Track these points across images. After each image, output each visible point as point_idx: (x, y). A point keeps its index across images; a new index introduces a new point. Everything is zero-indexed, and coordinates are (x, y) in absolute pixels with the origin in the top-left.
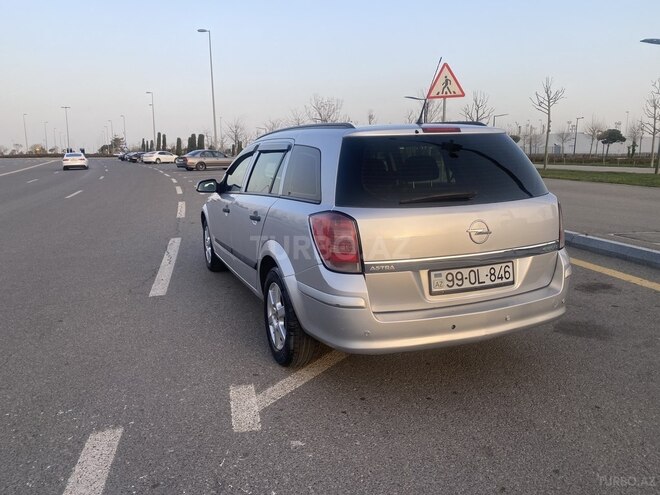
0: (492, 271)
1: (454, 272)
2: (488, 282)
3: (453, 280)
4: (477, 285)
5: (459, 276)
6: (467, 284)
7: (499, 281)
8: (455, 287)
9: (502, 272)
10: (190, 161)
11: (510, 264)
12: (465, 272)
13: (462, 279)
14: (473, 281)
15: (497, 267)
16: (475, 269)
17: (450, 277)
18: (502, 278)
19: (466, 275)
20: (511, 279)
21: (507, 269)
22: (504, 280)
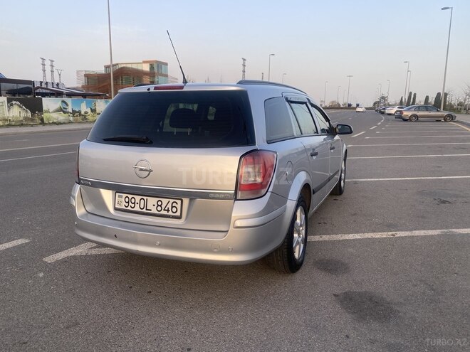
0: (160, 203)
1: (130, 196)
2: (154, 211)
3: (128, 202)
4: (144, 210)
5: (133, 201)
6: (137, 208)
7: (165, 213)
8: (129, 208)
9: (169, 206)
10: (405, 113)
11: (179, 202)
12: (138, 198)
13: (134, 203)
14: (142, 207)
15: (165, 201)
16: (145, 198)
17: (127, 200)
18: (168, 211)
19: (138, 201)
20: (178, 214)
21: (174, 204)
22: (170, 213)
